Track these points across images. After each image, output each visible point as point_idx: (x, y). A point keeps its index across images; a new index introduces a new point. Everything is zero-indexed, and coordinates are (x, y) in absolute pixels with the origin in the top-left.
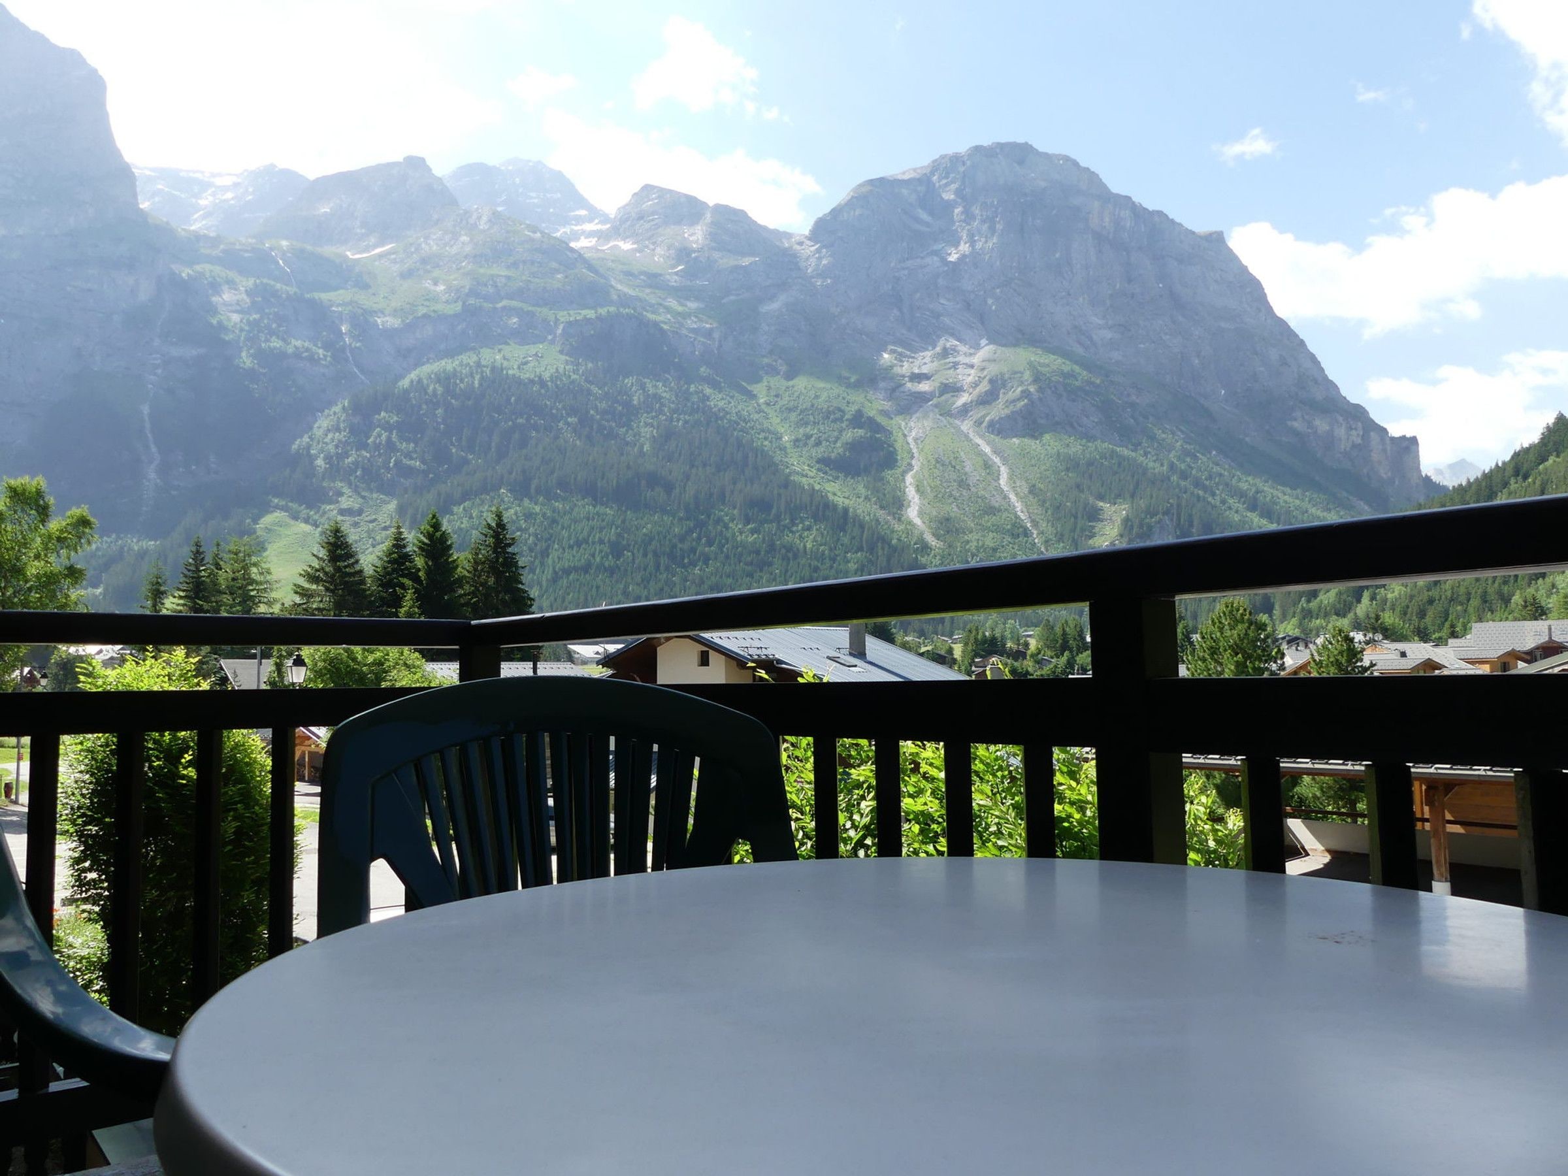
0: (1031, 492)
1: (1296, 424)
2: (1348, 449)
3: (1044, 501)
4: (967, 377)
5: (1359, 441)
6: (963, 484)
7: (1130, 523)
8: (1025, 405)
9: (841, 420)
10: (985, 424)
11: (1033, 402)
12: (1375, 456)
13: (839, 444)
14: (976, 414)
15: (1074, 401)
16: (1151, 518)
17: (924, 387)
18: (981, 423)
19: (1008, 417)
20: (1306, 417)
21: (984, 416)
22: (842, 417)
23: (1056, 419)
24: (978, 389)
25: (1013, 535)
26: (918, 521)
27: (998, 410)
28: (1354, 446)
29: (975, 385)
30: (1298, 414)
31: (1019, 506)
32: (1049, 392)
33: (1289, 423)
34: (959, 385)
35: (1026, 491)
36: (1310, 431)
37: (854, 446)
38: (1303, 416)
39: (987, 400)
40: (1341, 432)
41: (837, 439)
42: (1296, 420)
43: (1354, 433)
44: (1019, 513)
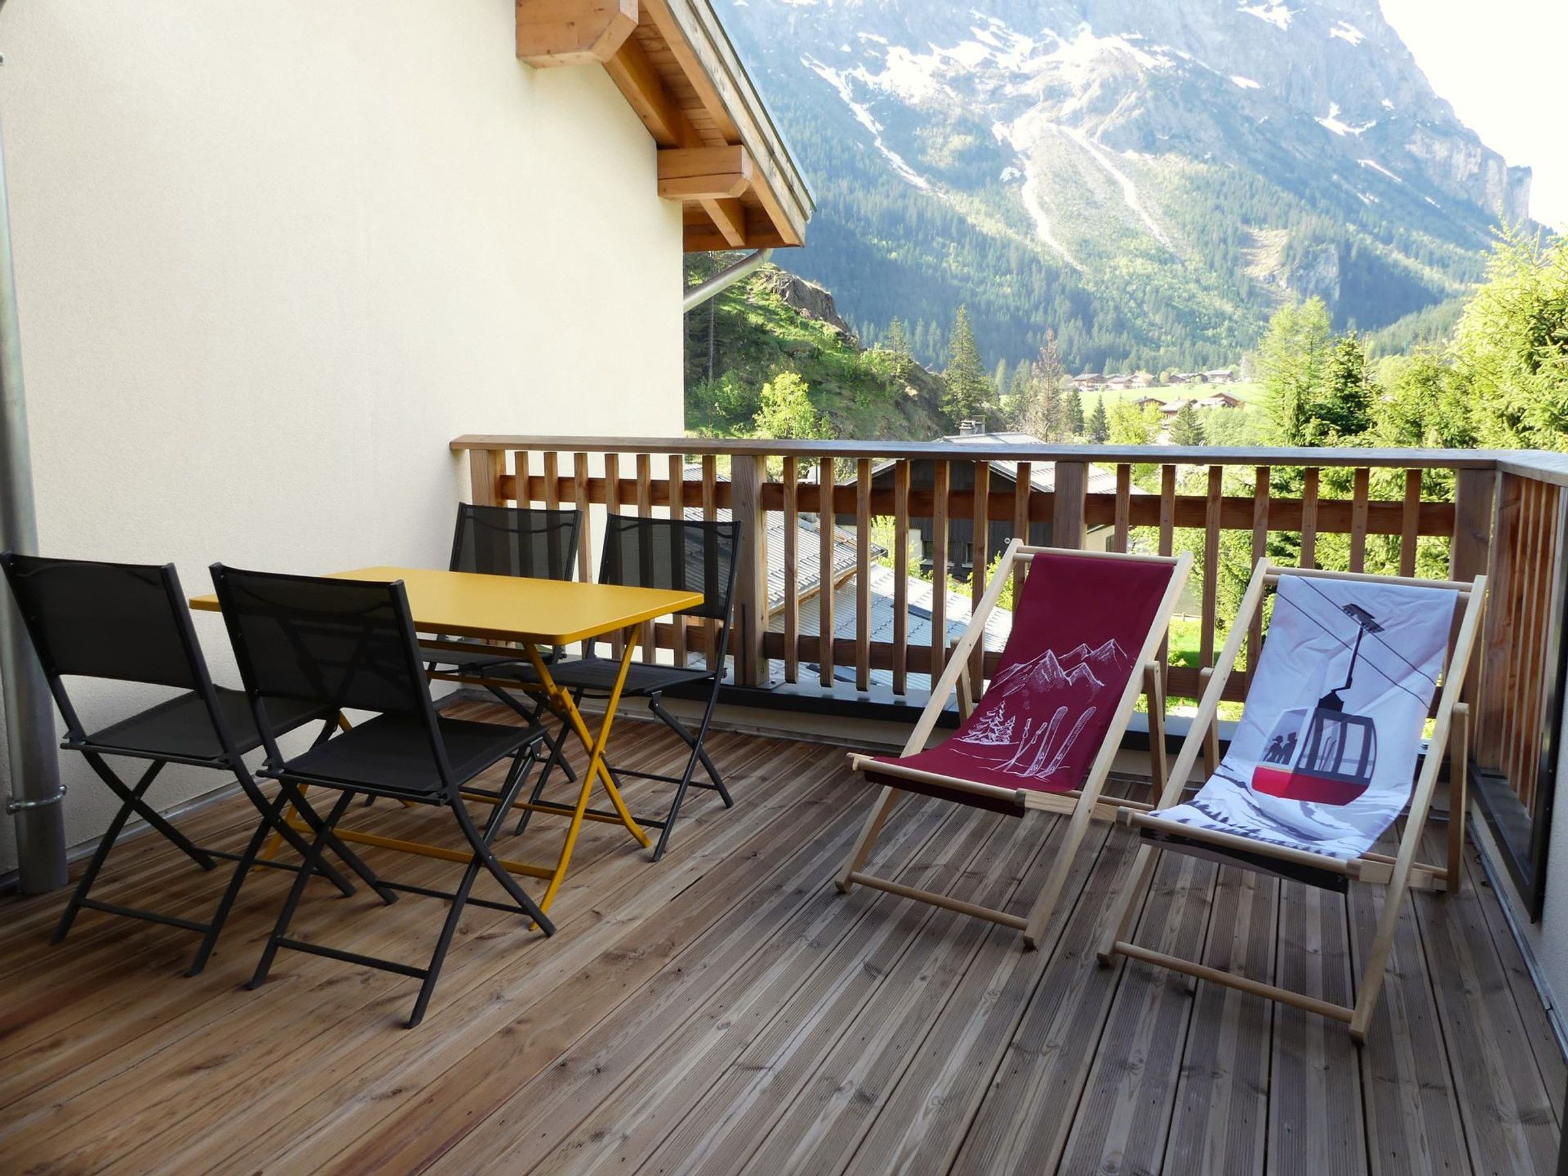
0: (1165, 213)
1: (1413, 148)
2: (1464, 179)
3: (1184, 226)
4: (1074, 77)
5: (1475, 170)
6: (1091, 203)
7: (1291, 253)
8: (1141, 115)
9: (943, 123)
10: (1099, 133)
11: (1148, 111)
12: (1491, 188)
13: (946, 152)
14: (1089, 122)
15: (1191, 111)
16: (1318, 245)
17: (1028, 88)
18: (1095, 133)
19: (1123, 127)
20: (1426, 140)
21: (1097, 126)
22: (945, 120)
23: (1173, 131)
24: (1089, 93)
25: (1160, 261)
26: (1050, 241)
27: (1111, 121)
28: (1471, 176)
29: (1086, 87)
30: (1418, 137)
31: (1156, 230)
32: (1166, 100)
33: (1407, 147)
34: (1065, 88)
35: (1160, 212)
36: (1428, 156)
37: (962, 155)
38: (1422, 139)
39: (1099, 107)
40: (1459, 159)
41: (943, 145)
42: (1415, 143)
43: (1473, 160)
44: (1158, 237)
